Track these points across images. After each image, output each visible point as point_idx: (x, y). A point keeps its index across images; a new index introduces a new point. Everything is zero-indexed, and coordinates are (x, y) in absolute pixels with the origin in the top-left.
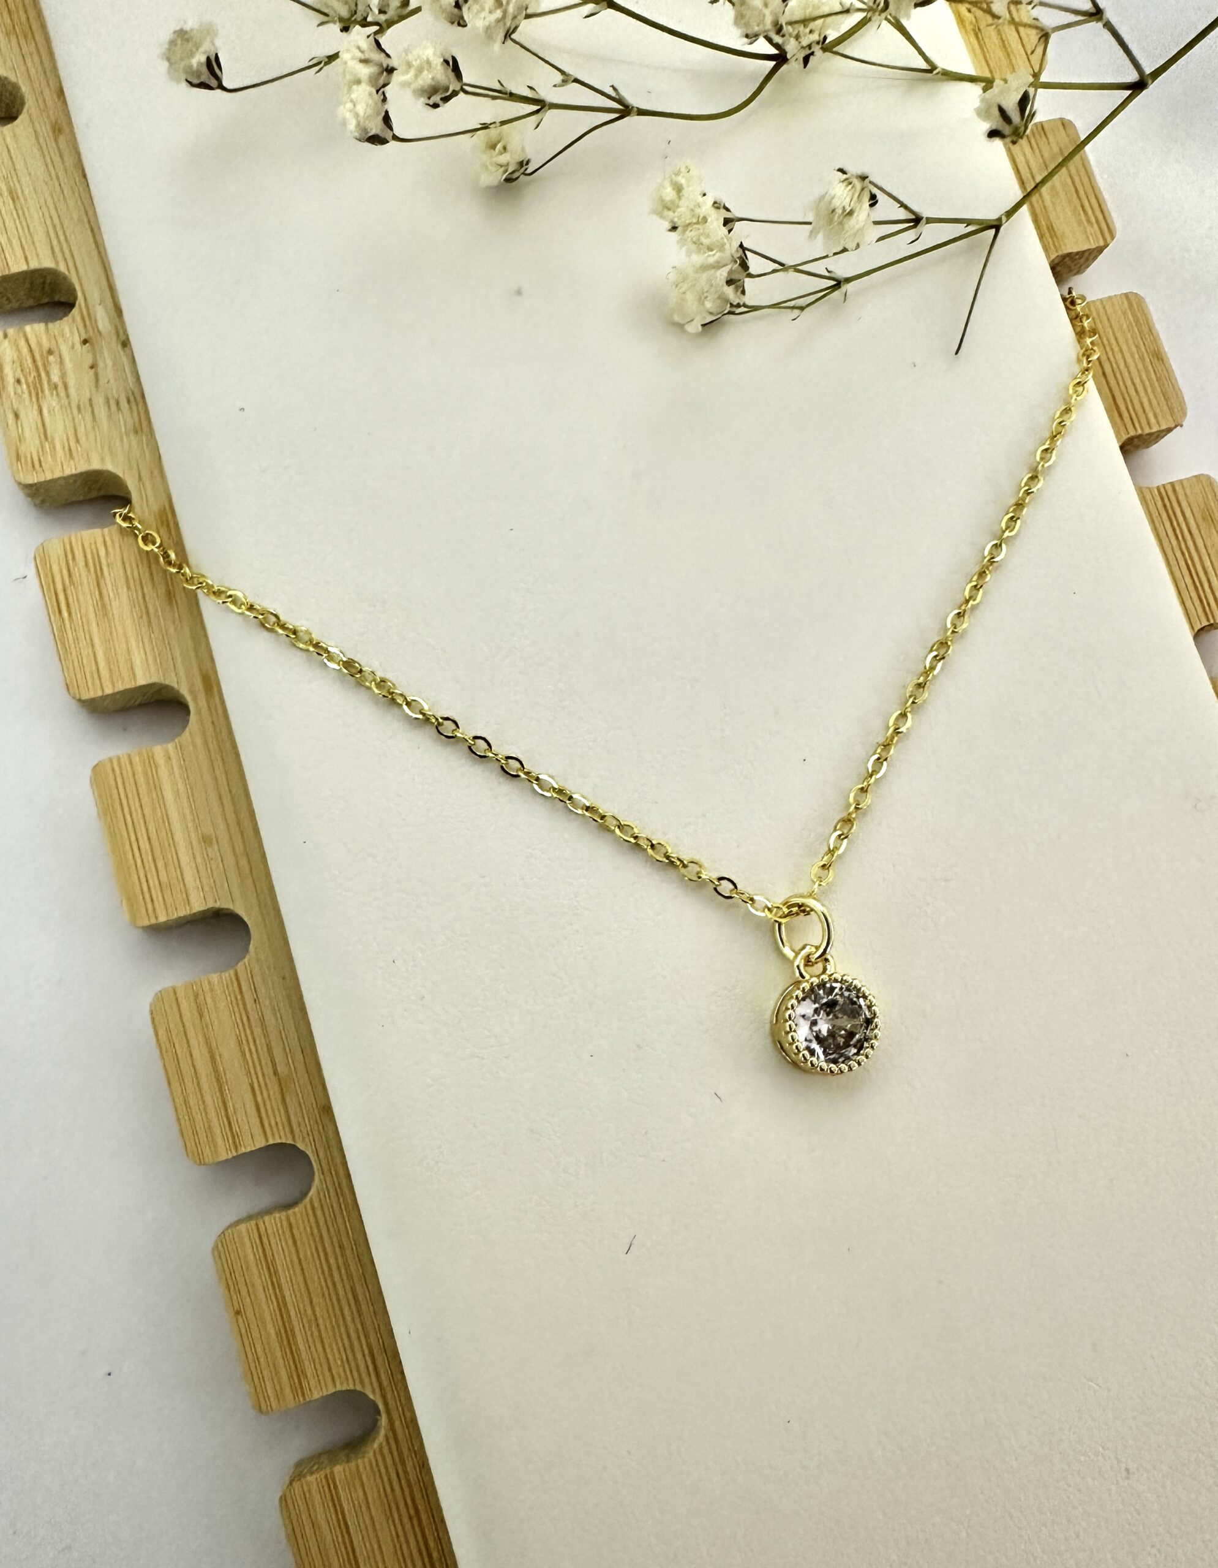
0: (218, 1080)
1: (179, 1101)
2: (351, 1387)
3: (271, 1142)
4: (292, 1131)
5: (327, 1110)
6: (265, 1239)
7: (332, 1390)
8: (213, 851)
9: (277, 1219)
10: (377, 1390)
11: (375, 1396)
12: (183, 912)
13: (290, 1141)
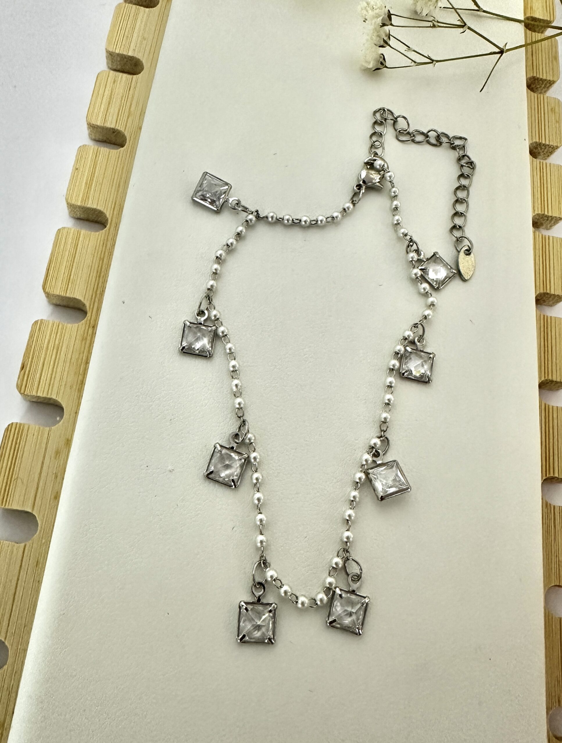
0: (109, 104)
1: (93, 103)
2: (102, 210)
3: (116, 128)
4: (125, 128)
5: (140, 128)
6: (98, 154)
7: (95, 207)
8: (144, 42)
9: (106, 150)
10: (111, 215)
11: (109, 216)
12: (125, 53)
13: (123, 131)
